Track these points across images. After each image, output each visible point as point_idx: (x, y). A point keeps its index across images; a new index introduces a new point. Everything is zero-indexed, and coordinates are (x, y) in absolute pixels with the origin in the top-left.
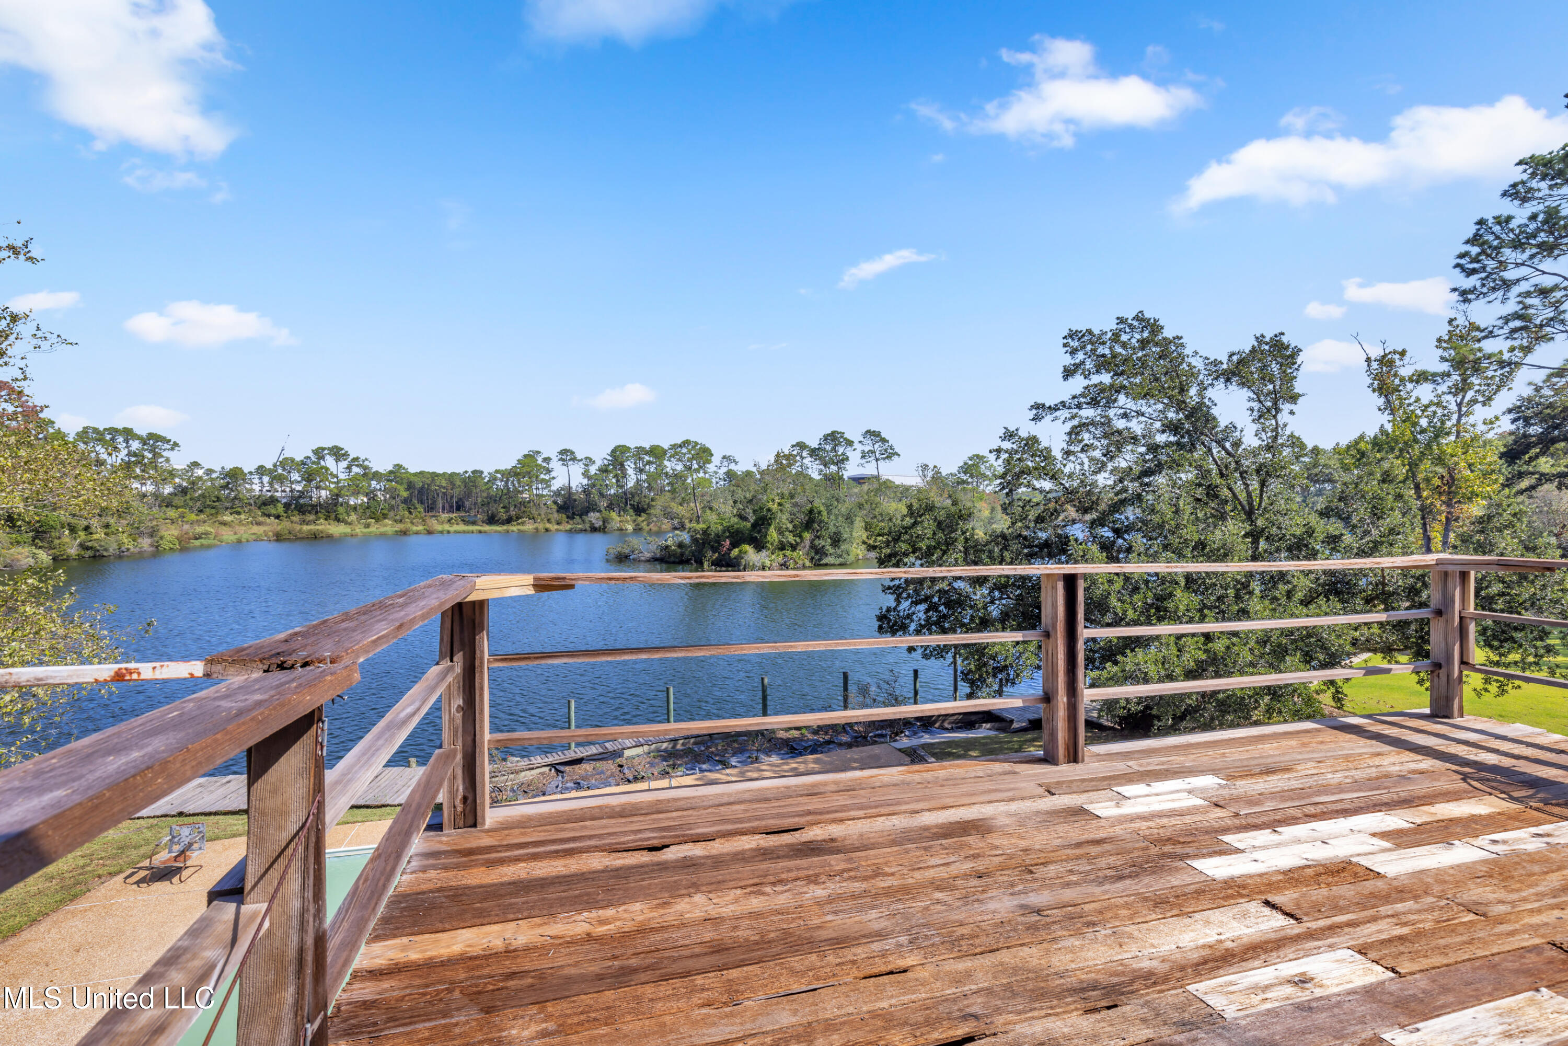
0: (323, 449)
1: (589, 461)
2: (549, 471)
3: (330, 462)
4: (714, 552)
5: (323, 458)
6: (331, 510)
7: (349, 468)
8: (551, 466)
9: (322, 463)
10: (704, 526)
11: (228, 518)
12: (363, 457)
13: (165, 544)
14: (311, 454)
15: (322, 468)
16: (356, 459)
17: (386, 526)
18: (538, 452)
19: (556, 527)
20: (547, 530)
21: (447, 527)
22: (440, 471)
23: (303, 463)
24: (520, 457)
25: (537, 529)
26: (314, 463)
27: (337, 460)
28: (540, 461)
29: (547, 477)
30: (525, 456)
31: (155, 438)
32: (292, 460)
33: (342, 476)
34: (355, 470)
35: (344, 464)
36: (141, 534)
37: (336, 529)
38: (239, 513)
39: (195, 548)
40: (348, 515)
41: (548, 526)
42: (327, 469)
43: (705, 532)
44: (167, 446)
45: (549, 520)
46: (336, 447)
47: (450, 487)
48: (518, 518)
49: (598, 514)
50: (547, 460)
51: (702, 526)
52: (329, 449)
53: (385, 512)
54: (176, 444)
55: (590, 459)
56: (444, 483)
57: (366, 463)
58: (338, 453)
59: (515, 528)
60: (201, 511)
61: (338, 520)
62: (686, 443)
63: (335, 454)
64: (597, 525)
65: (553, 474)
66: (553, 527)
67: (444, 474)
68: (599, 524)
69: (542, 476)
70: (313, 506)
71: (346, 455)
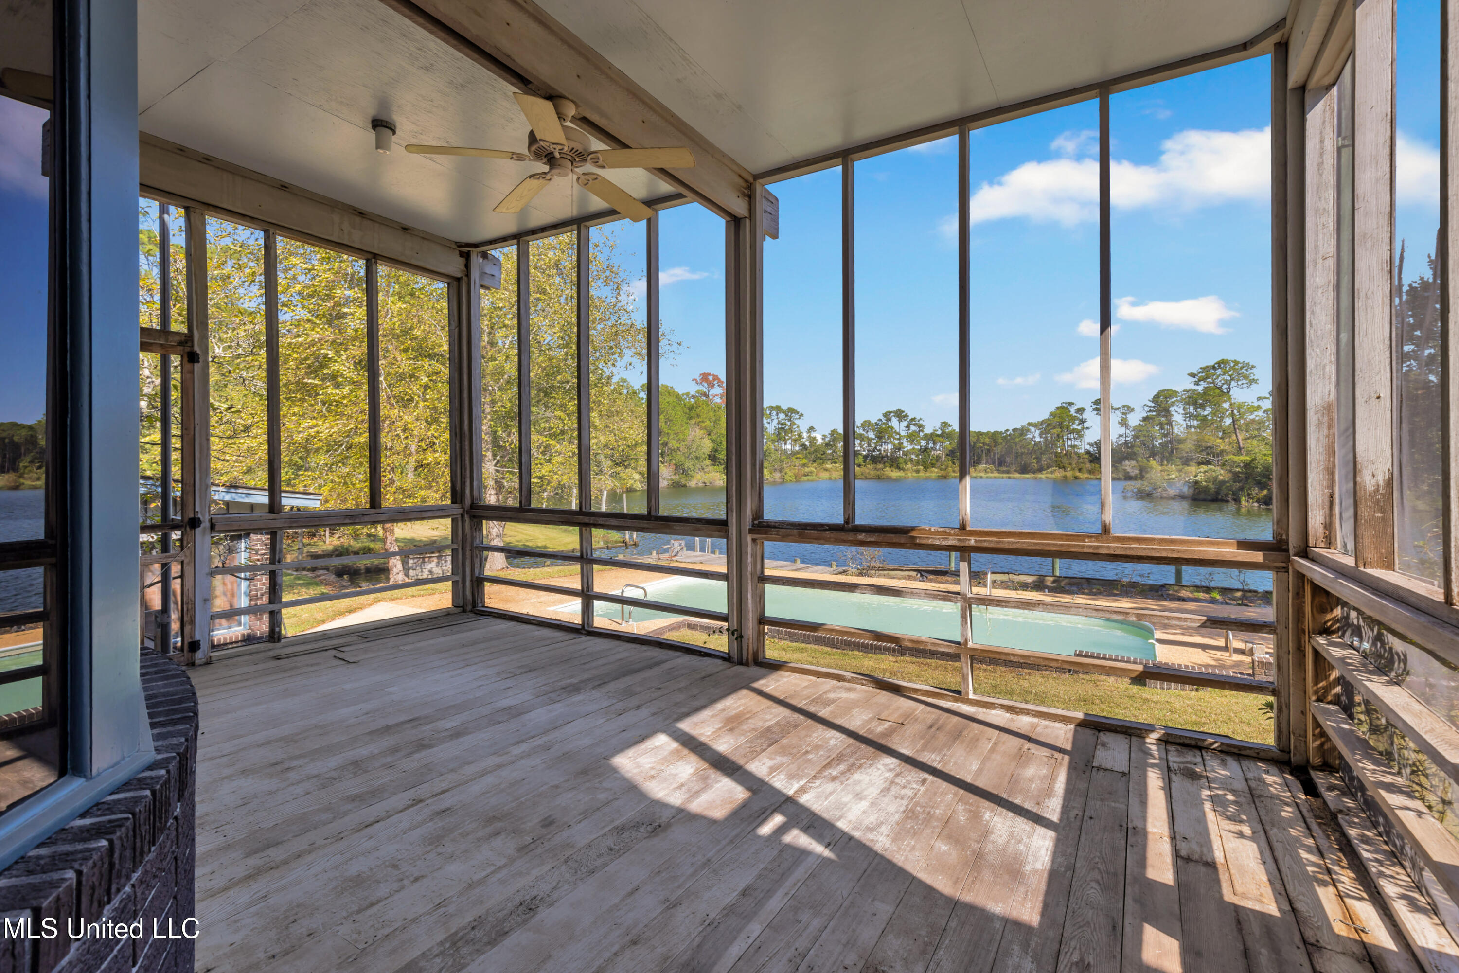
0: (890, 412)
1: (1128, 409)
2: (1082, 422)
3: (894, 422)
4: (1262, 489)
5: (889, 420)
6: (893, 461)
7: (908, 427)
8: (1084, 416)
9: (890, 424)
10: (1248, 458)
11: (829, 466)
12: (918, 418)
13: (787, 478)
14: (882, 417)
15: (889, 427)
16: (913, 419)
17: (932, 472)
18: (1071, 404)
19: (1086, 475)
20: (1076, 478)
21: (983, 474)
22: (985, 431)
23: (877, 424)
24: (1052, 409)
25: (1065, 477)
26: (884, 424)
27: (900, 421)
28: (1073, 411)
29: (1079, 428)
30: (1058, 408)
31: (791, 411)
32: (869, 422)
33: (903, 433)
34: (913, 428)
35: (904, 423)
36: (775, 470)
37: (895, 474)
38: (835, 463)
39: (805, 481)
40: (906, 464)
41: (1078, 474)
42: (892, 428)
43: (1247, 465)
44: (797, 416)
45: (1080, 470)
46: (899, 410)
47: (993, 444)
48: (1048, 468)
49: (1134, 463)
50: (1081, 411)
51: (1244, 458)
52: (894, 412)
53: (933, 462)
54: (802, 415)
55: (1128, 407)
56: (987, 441)
57: (921, 422)
58: (900, 415)
59: (1043, 476)
60: (814, 461)
61: (899, 468)
62: (1222, 363)
63: (898, 416)
64: (1132, 474)
65: (1086, 425)
66: (1083, 476)
67: (988, 433)
68: (1135, 472)
69: (1075, 426)
70: (883, 457)
71: (906, 416)
